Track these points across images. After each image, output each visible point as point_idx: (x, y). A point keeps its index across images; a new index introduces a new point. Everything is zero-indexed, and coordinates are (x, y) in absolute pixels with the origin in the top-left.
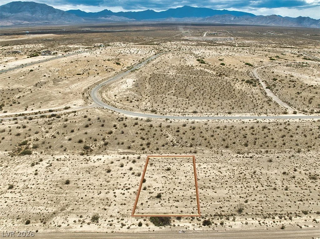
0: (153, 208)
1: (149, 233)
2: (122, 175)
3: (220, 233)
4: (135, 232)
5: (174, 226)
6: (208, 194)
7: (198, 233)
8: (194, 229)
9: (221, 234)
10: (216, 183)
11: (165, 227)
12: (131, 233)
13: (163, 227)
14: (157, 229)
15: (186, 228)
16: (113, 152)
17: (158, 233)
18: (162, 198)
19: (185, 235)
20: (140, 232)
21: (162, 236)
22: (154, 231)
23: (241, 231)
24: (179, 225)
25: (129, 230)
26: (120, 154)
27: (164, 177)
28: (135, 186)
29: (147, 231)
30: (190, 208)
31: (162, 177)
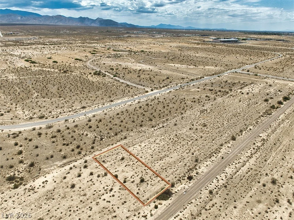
0: (149, 191)
1: (169, 208)
2: (90, 183)
3: (202, 179)
4: (160, 214)
5: (176, 192)
6: (169, 161)
7: (193, 187)
8: (188, 186)
9: (204, 179)
10: (164, 152)
11: (172, 197)
12: (158, 217)
13: (171, 198)
14: (169, 201)
15: (184, 189)
16: (52, 168)
17: (174, 204)
18: (146, 180)
19: (189, 193)
20: (163, 212)
21: (178, 203)
22: (169, 204)
23: (210, 171)
24: (178, 190)
25: (154, 216)
26: (62, 166)
27: (127, 165)
28: (114, 184)
29: (166, 208)
30: (171, 176)
31: (125, 166)
